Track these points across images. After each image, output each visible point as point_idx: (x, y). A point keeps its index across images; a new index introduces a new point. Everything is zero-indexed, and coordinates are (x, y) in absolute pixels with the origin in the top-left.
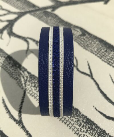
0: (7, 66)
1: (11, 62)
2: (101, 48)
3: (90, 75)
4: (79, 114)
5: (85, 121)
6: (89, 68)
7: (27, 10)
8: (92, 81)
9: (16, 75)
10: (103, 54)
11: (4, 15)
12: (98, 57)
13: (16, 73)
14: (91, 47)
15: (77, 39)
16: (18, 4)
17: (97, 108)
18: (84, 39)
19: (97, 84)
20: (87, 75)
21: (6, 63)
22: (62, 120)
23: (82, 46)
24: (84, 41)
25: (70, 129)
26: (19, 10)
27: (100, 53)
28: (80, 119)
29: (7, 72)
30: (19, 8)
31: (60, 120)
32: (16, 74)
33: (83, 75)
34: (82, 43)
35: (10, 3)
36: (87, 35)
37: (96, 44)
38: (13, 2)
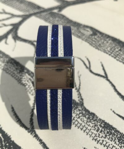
1: (18, 68)
2: (114, 47)
3: (105, 76)
4: (96, 118)
5: (103, 125)
6: (104, 69)
7: (32, 12)
8: (108, 82)
10: (118, 53)
11: (8, 19)
12: (112, 56)
14: (104, 47)
15: (88, 39)
16: (22, 7)
17: (115, 111)
18: (96, 39)
19: (113, 86)
20: (102, 76)
21: (13, 69)
22: (78, 126)
23: (94, 46)
25: (87, 134)
26: (23, 12)
27: (114, 53)
28: (97, 124)
29: (15, 78)
30: (23, 11)
31: (76, 126)
33: (97, 77)
34: (94, 42)
35: (13, 7)
36: (98, 34)
37: (109, 43)
38: (17, 5)
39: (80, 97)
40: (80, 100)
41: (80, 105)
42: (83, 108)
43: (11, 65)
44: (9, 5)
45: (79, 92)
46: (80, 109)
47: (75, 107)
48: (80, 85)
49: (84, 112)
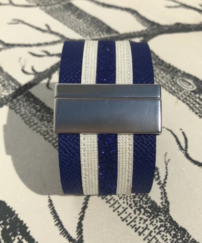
11: (54, 43)
39: (164, 199)
40: (164, 204)
41: (163, 212)
42: (168, 218)
45: (164, 190)
46: (162, 218)
47: (154, 214)
48: (166, 178)
49: (169, 225)
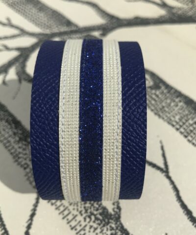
0: (9, 139)
1: (17, 133)
2: (187, 115)
3: (165, 169)
6: (164, 156)
7: (56, 30)
8: (167, 181)
9: (25, 159)
10: (191, 128)
11: (14, 37)
12: (181, 133)
13: (26, 154)
14: (169, 113)
16: (40, 18)
18: (157, 96)
19: (176, 189)
20: (158, 168)
21: (8, 133)
23: (153, 108)
24: (157, 99)
26: (41, 28)
27: (185, 126)
29: (9, 150)
30: (41, 26)
32: (25, 157)
35: (26, 15)
36: (163, 88)
37: (179, 107)
38: (32, 12)
40: (116, 210)
41: (114, 219)
42: (119, 226)
43: (6, 124)
44: (19, 11)
46: (113, 226)
47: (105, 221)
49: (119, 233)
